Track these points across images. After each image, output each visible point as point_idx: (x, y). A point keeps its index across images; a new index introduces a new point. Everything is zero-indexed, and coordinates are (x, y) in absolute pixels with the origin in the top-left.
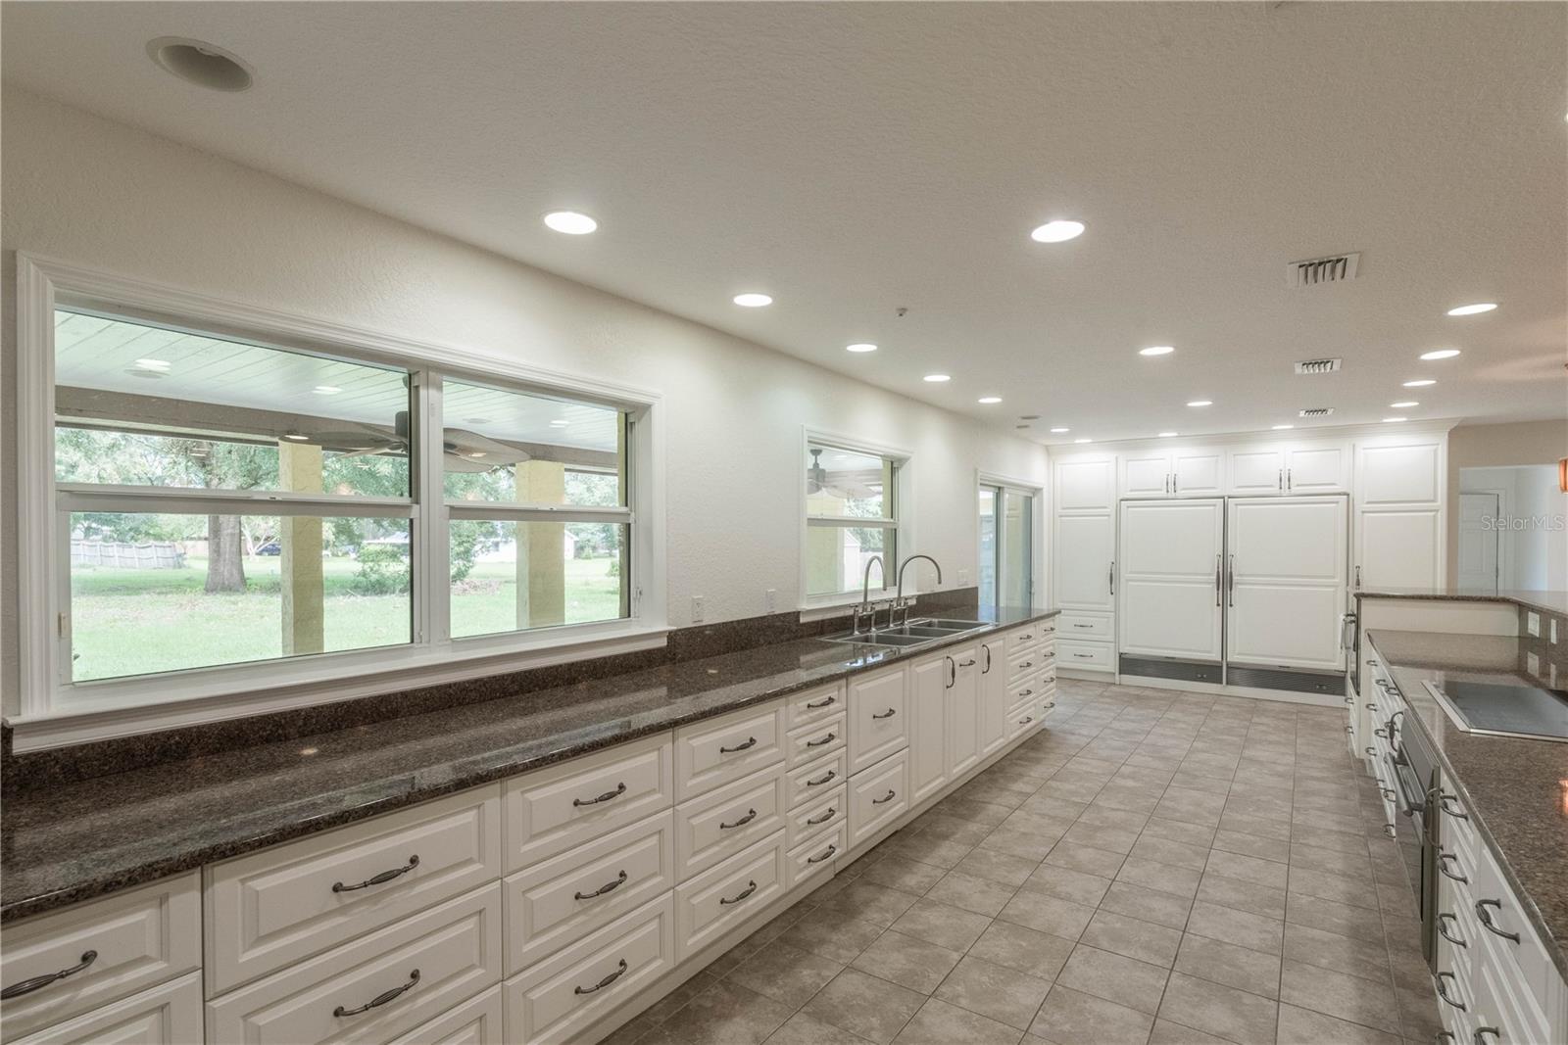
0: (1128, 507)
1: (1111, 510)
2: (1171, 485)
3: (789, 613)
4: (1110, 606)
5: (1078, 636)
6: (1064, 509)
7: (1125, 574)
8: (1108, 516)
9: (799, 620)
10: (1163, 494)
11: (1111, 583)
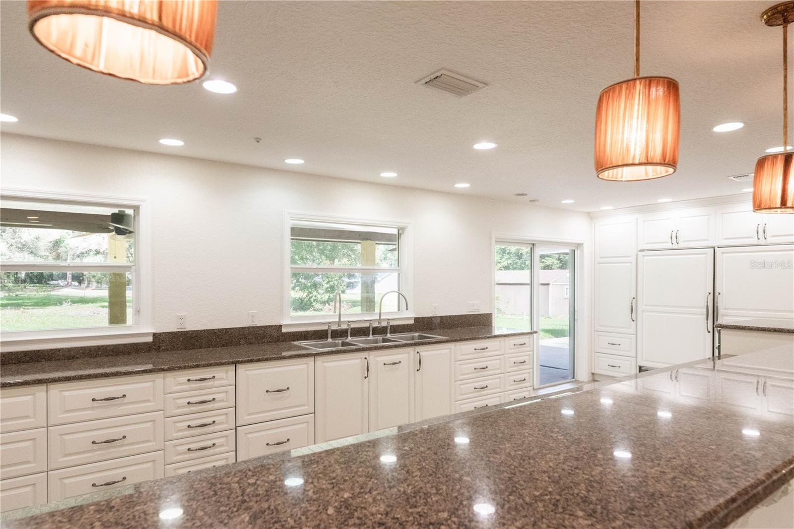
0: (643, 256)
1: (633, 259)
2: (674, 237)
3: (272, 326)
4: (632, 331)
5: (610, 351)
6: (601, 258)
7: (641, 307)
8: (631, 263)
9: (281, 331)
10: (669, 246)
11: (632, 313)
